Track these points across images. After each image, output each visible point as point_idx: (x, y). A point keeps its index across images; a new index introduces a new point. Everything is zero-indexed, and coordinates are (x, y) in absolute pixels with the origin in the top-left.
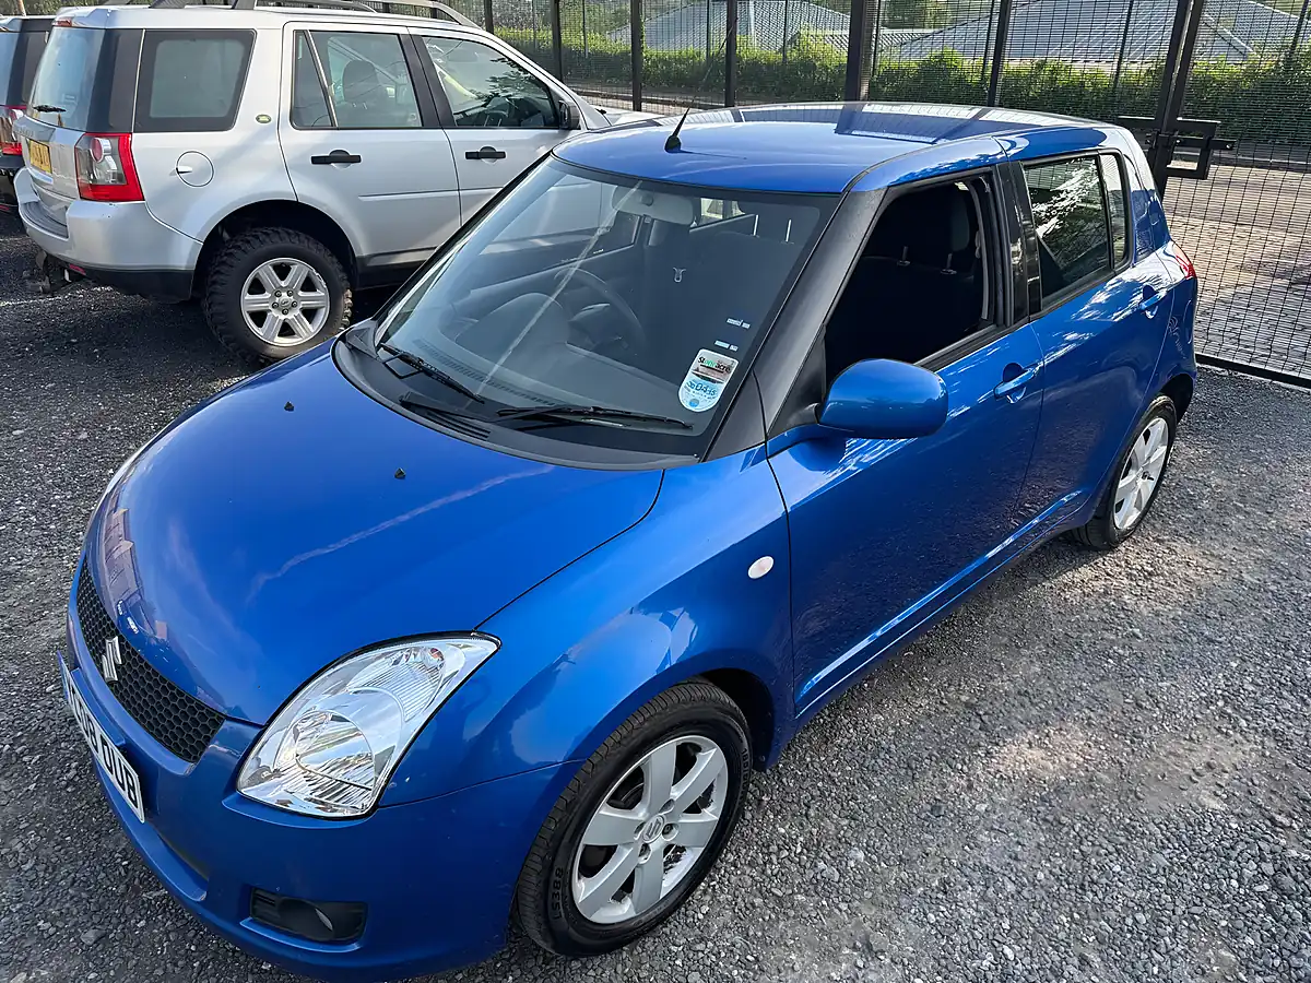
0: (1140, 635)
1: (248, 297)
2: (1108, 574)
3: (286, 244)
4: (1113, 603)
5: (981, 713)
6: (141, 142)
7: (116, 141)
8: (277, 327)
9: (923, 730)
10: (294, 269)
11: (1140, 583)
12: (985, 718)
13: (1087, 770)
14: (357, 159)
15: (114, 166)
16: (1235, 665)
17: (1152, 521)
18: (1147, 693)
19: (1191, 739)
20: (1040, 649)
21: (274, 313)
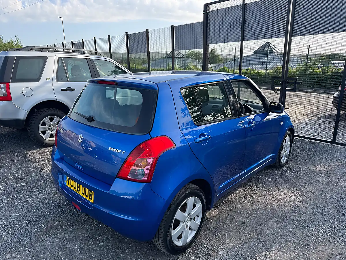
0: (303, 213)
1: (41, 127)
2: (290, 196)
3: (53, 112)
4: (293, 204)
5: (262, 241)
6: (12, 85)
7: (5, 85)
8: (49, 135)
9: (245, 248)
10: (55, 119)
11: (299, 198)
12: (263, 243)
13: (297, 258)
14: (74, 90)
15: (4, 91)
16: (331, 221)
17: (298, 180)
18: (309, 231)
19: (325, 246)
20: (275, 219)
21: (49, 131)
